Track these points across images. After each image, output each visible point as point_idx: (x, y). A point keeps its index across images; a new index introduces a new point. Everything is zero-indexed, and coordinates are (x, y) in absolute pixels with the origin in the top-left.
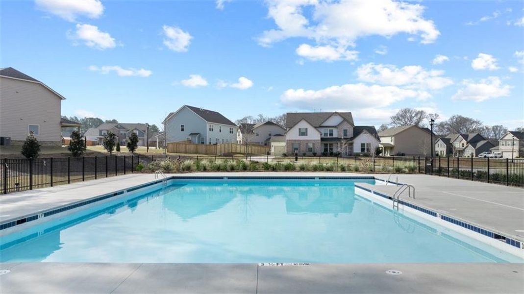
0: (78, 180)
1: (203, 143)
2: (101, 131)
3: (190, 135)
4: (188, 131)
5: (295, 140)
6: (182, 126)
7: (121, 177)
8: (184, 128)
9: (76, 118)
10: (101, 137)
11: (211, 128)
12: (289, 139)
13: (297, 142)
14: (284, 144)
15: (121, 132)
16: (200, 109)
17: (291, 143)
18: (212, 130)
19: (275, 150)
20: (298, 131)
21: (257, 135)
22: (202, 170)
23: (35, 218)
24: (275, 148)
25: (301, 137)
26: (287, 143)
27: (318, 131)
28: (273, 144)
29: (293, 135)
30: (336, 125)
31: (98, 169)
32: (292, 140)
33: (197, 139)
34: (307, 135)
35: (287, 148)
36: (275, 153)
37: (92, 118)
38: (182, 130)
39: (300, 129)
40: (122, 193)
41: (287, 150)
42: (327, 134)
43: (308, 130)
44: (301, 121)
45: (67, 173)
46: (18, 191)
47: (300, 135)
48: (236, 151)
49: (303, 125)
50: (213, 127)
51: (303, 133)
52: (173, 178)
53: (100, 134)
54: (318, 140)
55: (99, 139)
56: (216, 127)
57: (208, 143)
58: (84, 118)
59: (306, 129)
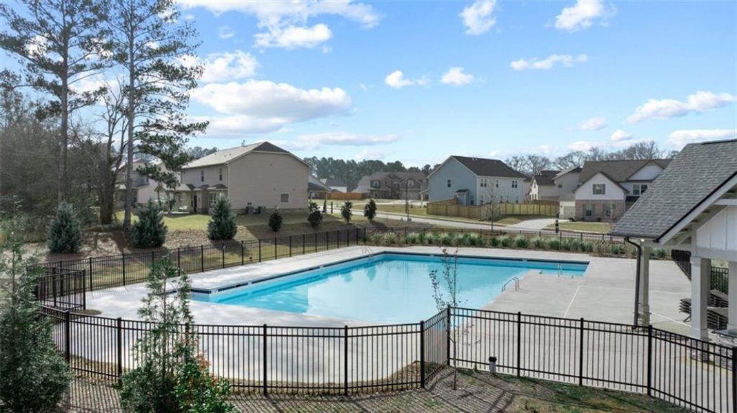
0: (299, 253)
1: (472, 202)
2: (372, 182)
3: (458, 192)
4: (455, 187)
5: (588, 201)
6: (449, 181)
7: (341, 250)
8: (451, 183)
9: (353, 161)
10: (372, 189)
11: (484, 183)
12: (579, 199)
13: (590, 202)
14: (572, 204)
15: (395, 183)
16: (471, 158)
17: (581, 204)
18: (485, 185)
19: (564, 212)
20: (592, 187)
21: (560, 186)
22: (427, 243)
23: (246, 284)
24: (565, 209)
25: (595, 195)
26: (576, 204)
27: (621, 187)
28: (562, 203)
29: (586, 193)
30: (652, 178)
31: (330, 239)
32: (583, 200)
33: (465, 196)
34: (604, 193)
35: (576, 210)
36: (565, 216)
37: (372, 161)
38: (449, 186)
39: (594, 186)
40: (318, 267)
41: (576, 213)
42: (638, 191)
43: (606, 186)
44: (596, 174)
45: (302, 244)
46: (252, 263)
47: (594, 193)
48: (513, 212)
49: (600, 179)
50: (486, 181)
51: (600, 190)
52: (385, 252)
53: (372, 186)
54: (621, 201)
55: (370, 192)
56: (490, 180)
57: (478, 203)
58: (362, 161)
59: (604, 185)
